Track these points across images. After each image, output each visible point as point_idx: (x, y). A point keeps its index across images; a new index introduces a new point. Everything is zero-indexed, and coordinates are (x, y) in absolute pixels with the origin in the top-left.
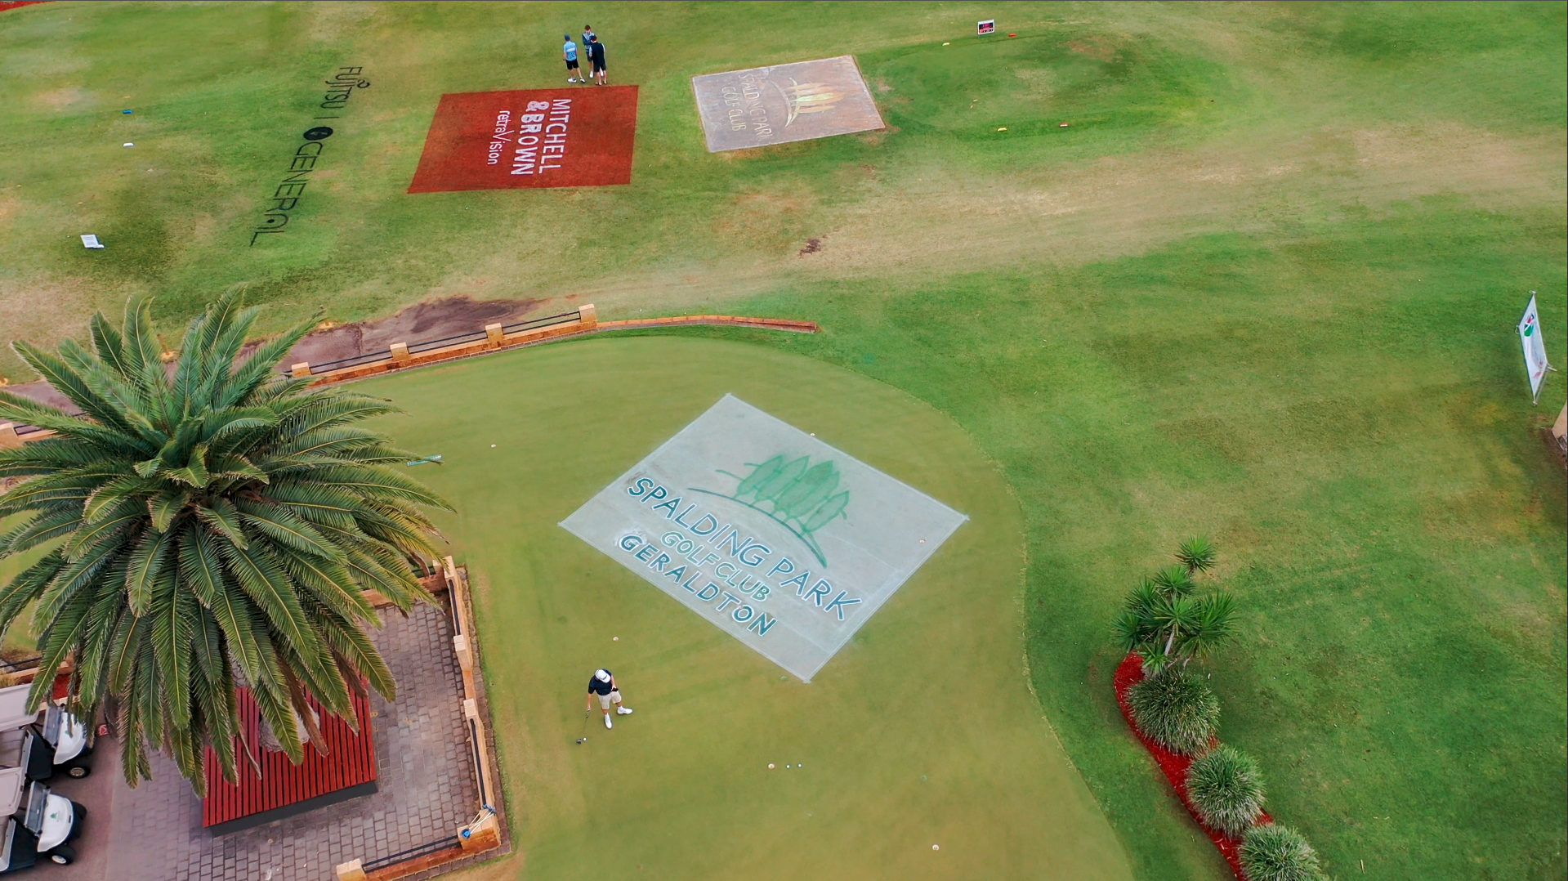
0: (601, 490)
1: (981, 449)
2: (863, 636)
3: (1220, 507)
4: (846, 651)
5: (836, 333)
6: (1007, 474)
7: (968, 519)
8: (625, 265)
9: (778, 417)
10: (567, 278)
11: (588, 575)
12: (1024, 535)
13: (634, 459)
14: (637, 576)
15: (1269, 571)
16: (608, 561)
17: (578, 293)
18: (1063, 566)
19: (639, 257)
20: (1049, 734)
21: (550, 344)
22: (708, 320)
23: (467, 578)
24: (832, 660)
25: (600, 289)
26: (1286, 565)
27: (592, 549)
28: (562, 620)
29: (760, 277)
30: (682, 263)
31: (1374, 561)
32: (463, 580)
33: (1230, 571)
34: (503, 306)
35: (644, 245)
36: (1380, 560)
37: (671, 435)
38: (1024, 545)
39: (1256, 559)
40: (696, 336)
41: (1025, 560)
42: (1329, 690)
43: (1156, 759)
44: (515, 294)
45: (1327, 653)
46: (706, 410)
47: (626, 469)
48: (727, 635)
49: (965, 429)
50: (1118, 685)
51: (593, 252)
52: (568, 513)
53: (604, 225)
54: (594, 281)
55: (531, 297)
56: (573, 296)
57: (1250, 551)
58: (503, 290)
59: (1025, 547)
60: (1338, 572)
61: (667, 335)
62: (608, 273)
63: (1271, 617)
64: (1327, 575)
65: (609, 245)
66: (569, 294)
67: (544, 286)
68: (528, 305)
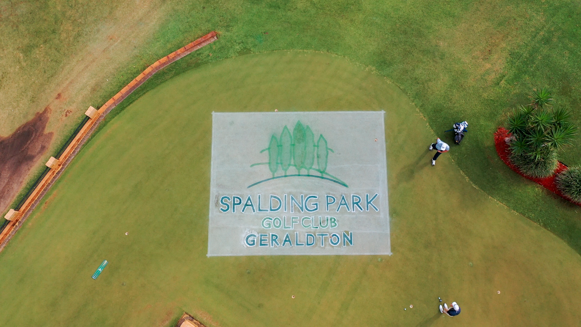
0: (208, 220)
1: (357, 63)
2: (393, 212)
3: (477, 27)
4: (393, 225)
5: (228, 31)
6: (380, 72)
7: (385, 112)
8: (66, 52)
9: (250, 111)
10: (42, 85)
11: (249, 273)
12: (413, 104)
13: (206, 189)
14: (272, 257)
15: (517, 51)
16: (250, 259)
17: (60, 91)
18: (441, 110)
19: (67, 40)
20: (498, 204)
21: (86, 144)
22: (157, 68)
23: (193, 318)
24: (391, 235)
25: (69, 80)
26: (521, 43)
27: (237, 258)
28: (260, 306)
29: (149, 11)
30: (96, 28)
31: (552, 17)
32: (192, 321)
33: (503, 62)
34: (26, 129)
35: (62, 29)
36: (554, 15)
37: (209, 161)
38: (417, 110)
39: (509, 48)
40: (160, 84)
41: (424, 118)
42: (574, 100)
43: (540, 184)
44: (25, 117)
45: (562, 81)
46: (211, 131)
47: (208, 199)
48: (338, 257)
49: (341, 55)
50: (502, 157)
51: (37, 53)
52: (206, 247)
53: (22, 28)
54: (60, 76)
55: (36, 112)
56: (59, 95)
57: (504, 45)
58: (14, 118)
59: (419, 111)
60: (542, 33)
61: (145, 93)
62: (62, 64)
63: (531, 76)
64: (539, 37)
65: (41, 42)
66: (55, 95)
67: (33, 100)
68: (41, 120)
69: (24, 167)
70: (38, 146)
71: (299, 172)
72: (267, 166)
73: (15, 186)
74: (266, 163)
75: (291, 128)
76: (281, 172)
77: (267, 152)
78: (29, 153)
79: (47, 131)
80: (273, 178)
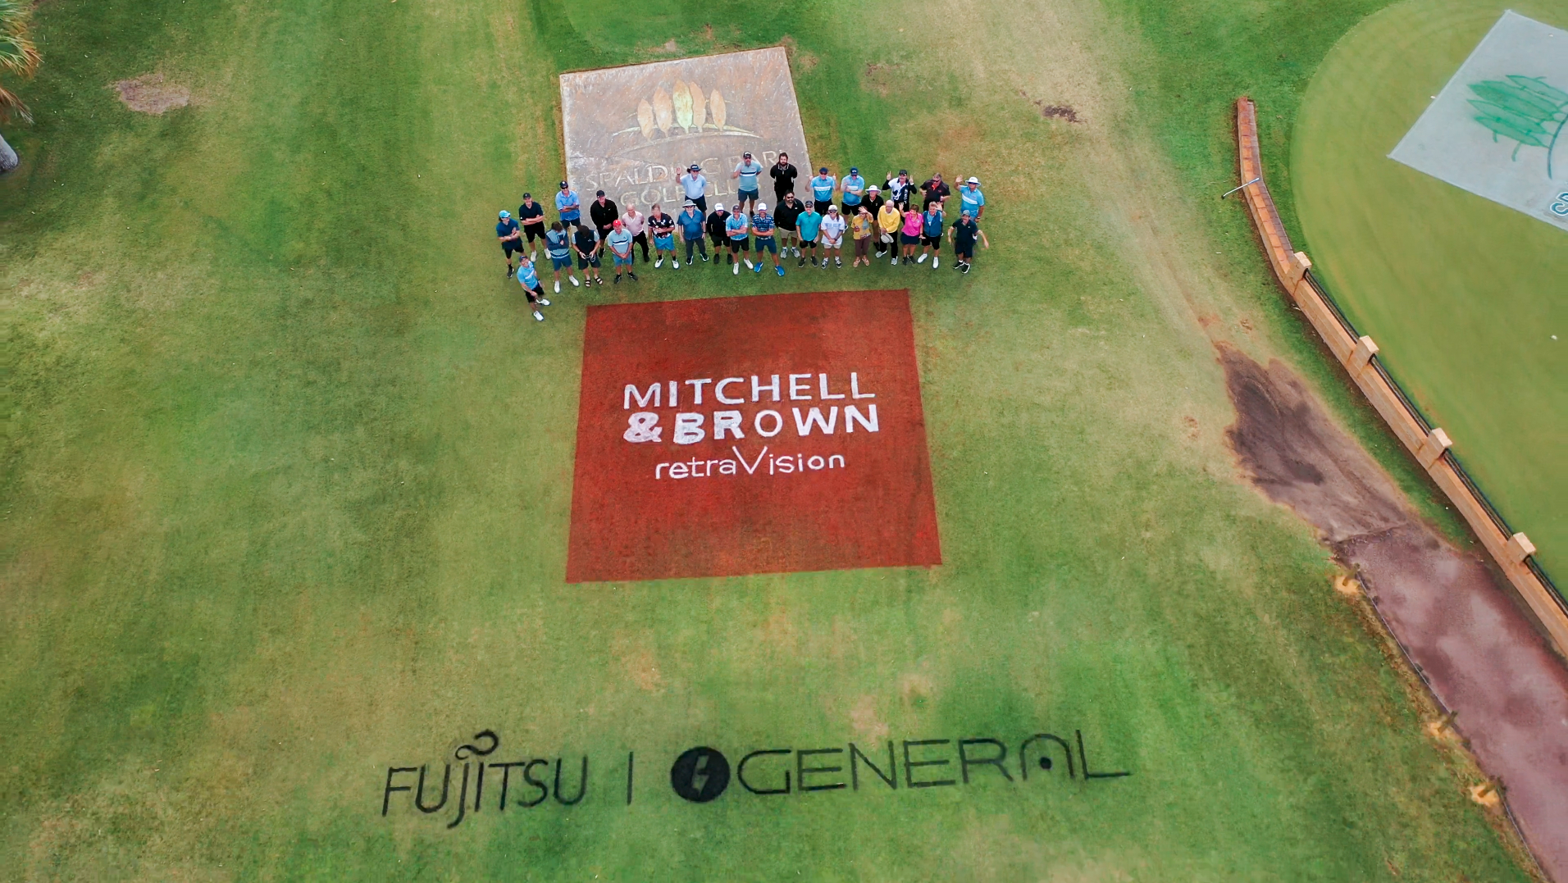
8: (1121, 275)
9: (1414, 121)
10: (1164, 330)
17: (1194, 317)
19: (1098, 266)
25: (1180, 295)
35: (1069, 262)
44: (1213, 380)
51: (1094, 309)
54: (1164, 302)
55: (1214, 362)
56: (1201, 320)
58: (1204, 394)
62: (1142, 290)
65: (1075, 295)
66: (1199, 325)
67: (1185, 353)
68: (1234, 363)
69: (1316, 427)
70: (1286, 389)
71: (1558, 121)
72: (1523, 145)
73: (1349, 453)
74: (1519, 145)
75: (1473, 96)
76: (1547, 140)
77: (1499, 137)
78: (1292, 406)
79: (1264, 364)
80: (1550, 149)
